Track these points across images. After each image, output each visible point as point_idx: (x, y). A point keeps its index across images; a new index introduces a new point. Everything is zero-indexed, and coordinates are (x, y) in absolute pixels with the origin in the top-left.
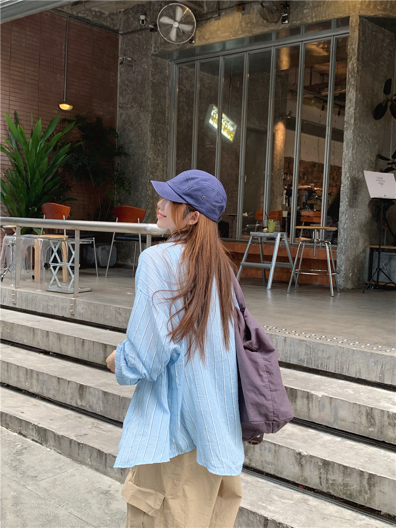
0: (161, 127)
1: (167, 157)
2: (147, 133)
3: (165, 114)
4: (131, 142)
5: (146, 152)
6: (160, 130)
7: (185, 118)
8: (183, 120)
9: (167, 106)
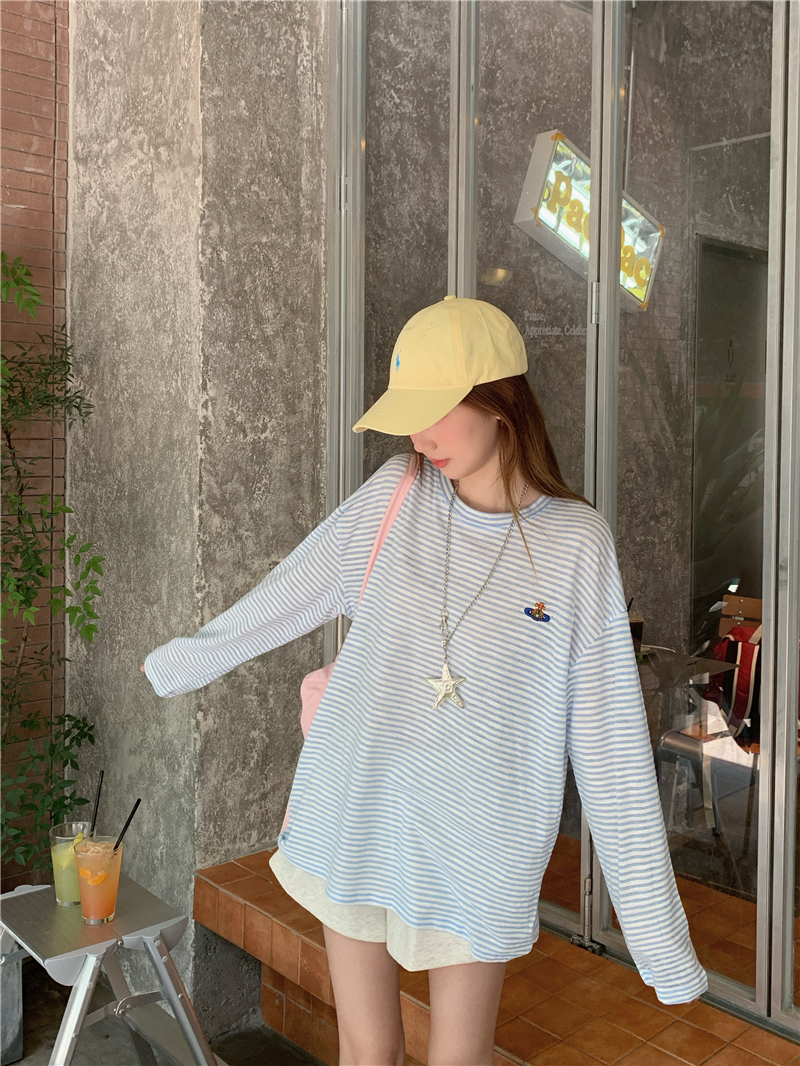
0: (273, 246)
1: (315, 404)
2: (185, 286)
3: (297, 176)
4: (121, 333)
5: (184, 388)
6: (268, 261)
7: (413, 197)
8: (404, 208)
9: (304, 134)
